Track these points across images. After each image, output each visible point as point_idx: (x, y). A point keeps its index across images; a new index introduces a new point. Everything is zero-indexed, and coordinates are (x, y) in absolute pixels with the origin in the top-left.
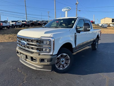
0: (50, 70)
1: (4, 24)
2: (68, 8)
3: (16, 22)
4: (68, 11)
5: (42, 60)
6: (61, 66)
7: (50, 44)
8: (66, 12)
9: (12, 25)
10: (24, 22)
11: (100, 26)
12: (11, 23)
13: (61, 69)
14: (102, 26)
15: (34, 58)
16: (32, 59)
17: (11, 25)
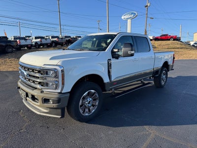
0: (59, 117)
1: (23, 42)
2: (132, 13)
3: (42, 38)
4: (132, 19)
5: (46, 101)
6: (87, 110)
7: (56, 76)
8: (129, 21)
9: (36, 43)
10: (56, 39)
11: (191, 44)
12: (34, 40)
13: (87, 114)
14: (195, 45)
15: (36, 97)
16: (33, 98)
17: (33, 43)
